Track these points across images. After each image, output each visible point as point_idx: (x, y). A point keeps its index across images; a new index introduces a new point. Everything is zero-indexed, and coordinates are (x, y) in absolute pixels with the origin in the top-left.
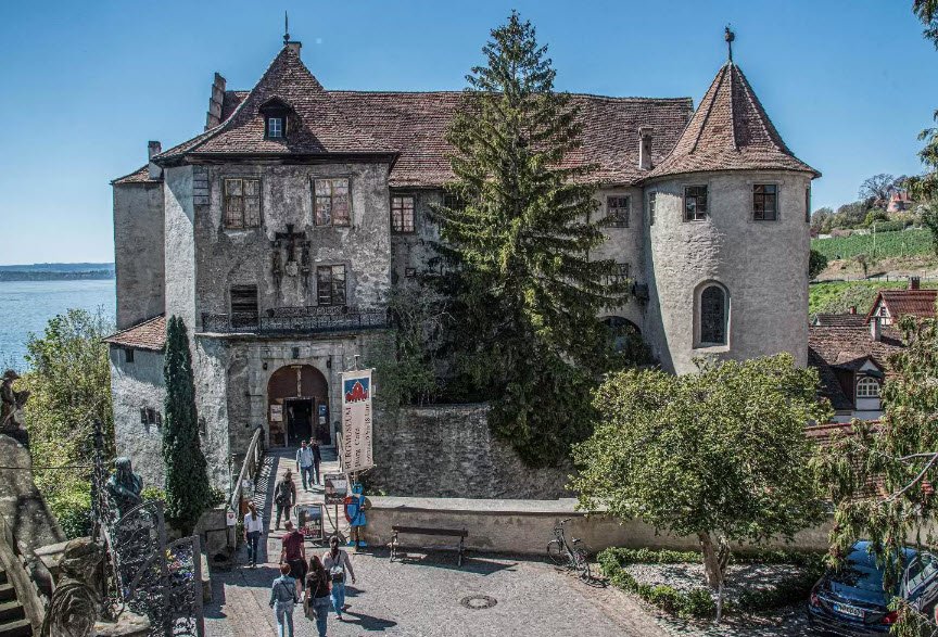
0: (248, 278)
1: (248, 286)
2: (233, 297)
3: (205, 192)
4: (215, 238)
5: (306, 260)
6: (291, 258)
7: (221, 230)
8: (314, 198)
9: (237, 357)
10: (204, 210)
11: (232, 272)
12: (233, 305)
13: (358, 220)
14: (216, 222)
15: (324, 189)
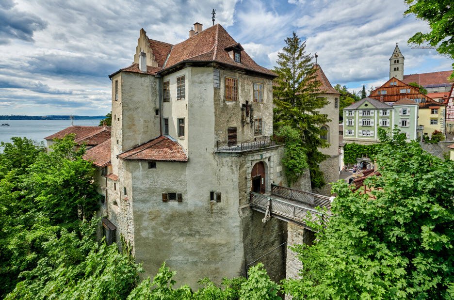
0: (234, 124)
1: (234, 128)
2: (228, 132)
3: (218, 82)
4: (222, 104)
5: (252, 116)
6: (247, 115)
7: (224, 101)
8: (254, 91)
9: (243, 161)
10: (217, 91)
11: (228, 121)
12: (229, 136)
13: (265, 101)
14: (222, 97)
15: (257, 87)
